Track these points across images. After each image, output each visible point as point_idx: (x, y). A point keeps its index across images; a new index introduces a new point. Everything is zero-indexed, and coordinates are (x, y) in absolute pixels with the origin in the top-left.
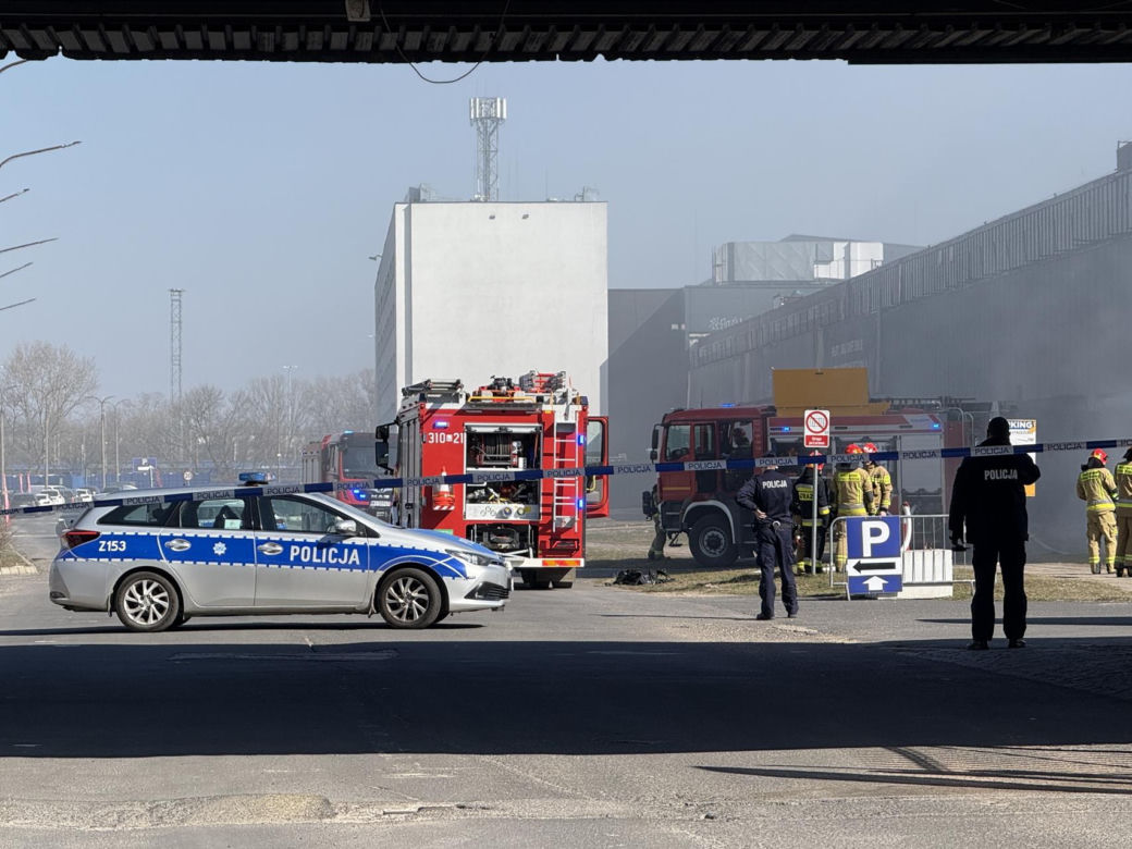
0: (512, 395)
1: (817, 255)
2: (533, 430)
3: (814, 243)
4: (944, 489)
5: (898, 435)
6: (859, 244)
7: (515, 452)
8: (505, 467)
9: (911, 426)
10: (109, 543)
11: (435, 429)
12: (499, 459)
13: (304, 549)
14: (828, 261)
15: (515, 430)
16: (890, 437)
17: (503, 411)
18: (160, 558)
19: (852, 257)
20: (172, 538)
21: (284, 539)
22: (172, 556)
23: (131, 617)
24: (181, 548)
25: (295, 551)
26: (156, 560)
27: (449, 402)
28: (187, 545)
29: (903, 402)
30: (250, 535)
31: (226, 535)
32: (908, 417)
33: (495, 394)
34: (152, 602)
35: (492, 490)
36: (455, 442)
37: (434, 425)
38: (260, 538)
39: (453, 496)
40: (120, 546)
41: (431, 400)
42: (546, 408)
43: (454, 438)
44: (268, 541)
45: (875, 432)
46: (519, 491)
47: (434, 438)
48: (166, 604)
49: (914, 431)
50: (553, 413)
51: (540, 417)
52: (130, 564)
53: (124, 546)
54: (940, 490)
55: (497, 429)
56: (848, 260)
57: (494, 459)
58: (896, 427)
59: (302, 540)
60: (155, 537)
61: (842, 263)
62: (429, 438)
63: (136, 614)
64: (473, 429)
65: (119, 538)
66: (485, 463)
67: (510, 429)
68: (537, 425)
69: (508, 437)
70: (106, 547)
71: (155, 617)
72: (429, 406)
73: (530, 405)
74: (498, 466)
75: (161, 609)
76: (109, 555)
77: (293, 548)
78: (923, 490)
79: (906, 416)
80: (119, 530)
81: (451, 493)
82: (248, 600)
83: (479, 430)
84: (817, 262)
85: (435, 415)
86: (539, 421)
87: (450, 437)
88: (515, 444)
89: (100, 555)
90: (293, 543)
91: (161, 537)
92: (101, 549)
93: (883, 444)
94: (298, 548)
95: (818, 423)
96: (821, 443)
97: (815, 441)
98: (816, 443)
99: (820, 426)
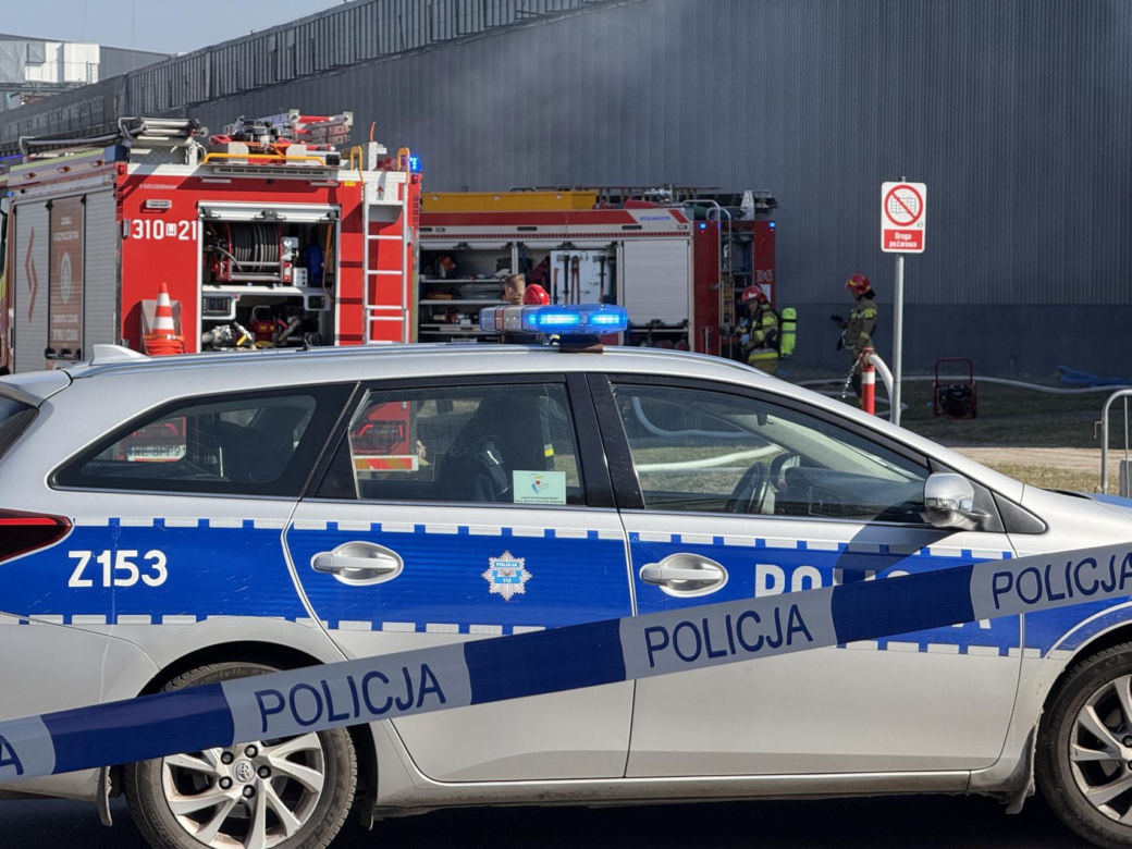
0: (284, 150)
1: (28, 56)
2: (323, 217)
3: (25, 43)
4: (692, 320)
5: (619, 239)
6: (73, 45)
7: (288, 256)
8: (269, 284)
9: (640, 227)
10: (105, 558)
11: (144, 211)
12: (256, 270)
13: (799, 574)
14: (40, 63)
15: (292, 217)
16: (606, 242)
17: (269, 181)
18: (294, 612)
19: (66, 60)
20: (332, 537)
21: (730, 540)
22: (339, 604)
23: (190, 827)
24: (367, 573)
25: (770, 582)
26: (281, 620)
27: (167, 163)
28: (390, 563)
29: (626, 191)
30: (608, 524)
31: (527, 524)
32: (635, 213)
33: (252, 151)
34: (265, 769)
35: (241, 328)
36: (181, 237)
37: (144, 206)
38: (646, 537)
39: (181, 338)
40: (147, 567)
41: (138, 158)
42: (347, 176)
43: (179, 230)
44: (675, 546)
45: (581, 235)
46: (291, 329)
47: (143, 229)
48: (313, 778)
49: (644, 234)
50: (360, 185)
51: (333, 194)
52: (187, 633)
53: (161, 566)
54: (685, 323)
55: (258, 215)
56: (61, 62)
57: (248, 270)
58: (617, 228)
59: (790, 543)
60: (274, 534)
61: (55, 66)
62: (134, 229)
63: (203, 817)
64: (215, 214)
65: (139, 538)
66: (234, 277)
67: (281, 215)
68: (328, 207)
69: (273, 230)
70: (93, 571)
71: (274, 823)
72: (132, 168)
73: (319, 171)
74: (256, 283)
75: (293, 792)
76: (107, 602)
77: (762, 571)
78: (658, 321)
79: (632, 212)
80: (138, 509)
81: (177, 331)
82: (607, 756)
83: (226, 216)
84: (28, 63)
85: (145, 186)
86: (332, 200)
87: (172, 227)
88: (288, 243)
89: (71, 604)
90: (761, 552)
91: (296, 536)
92: (75, 581)
93: (596, 253)
94: (778, 573)
95: (905, 207)
96: (911, 245)
97: (902, 240)
98: (903, 244)
99: (909, 212)
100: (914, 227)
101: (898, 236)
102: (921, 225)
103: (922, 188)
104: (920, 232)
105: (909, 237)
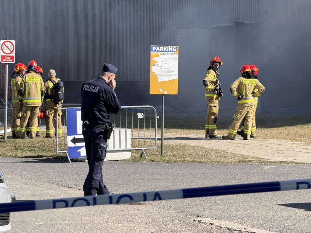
95: (8, 48)
96: (10, 60)
97: (7, 59)
98: (7, 60)
99: (9, 50)
100: (11, 55)
101: (6, 58)
102: (13, 54)
103: (14, 42)
104: (14, 56)
105: (10, 58)
